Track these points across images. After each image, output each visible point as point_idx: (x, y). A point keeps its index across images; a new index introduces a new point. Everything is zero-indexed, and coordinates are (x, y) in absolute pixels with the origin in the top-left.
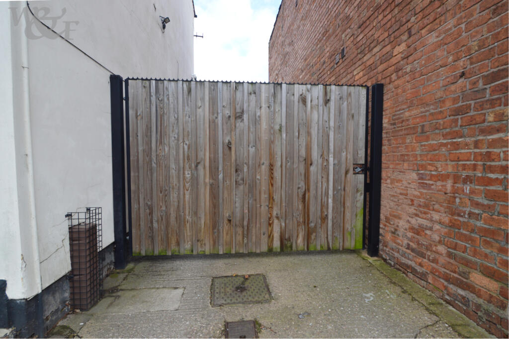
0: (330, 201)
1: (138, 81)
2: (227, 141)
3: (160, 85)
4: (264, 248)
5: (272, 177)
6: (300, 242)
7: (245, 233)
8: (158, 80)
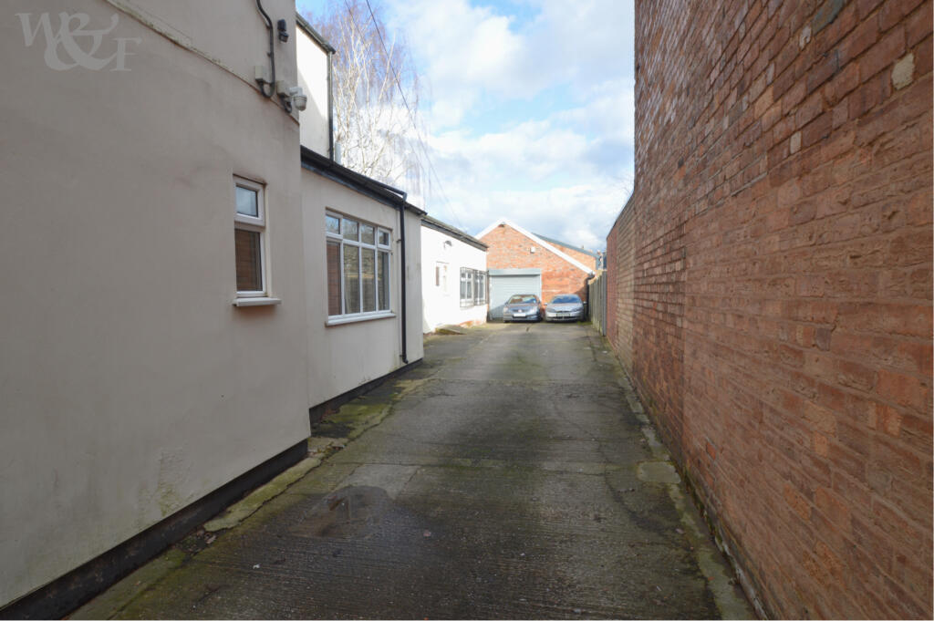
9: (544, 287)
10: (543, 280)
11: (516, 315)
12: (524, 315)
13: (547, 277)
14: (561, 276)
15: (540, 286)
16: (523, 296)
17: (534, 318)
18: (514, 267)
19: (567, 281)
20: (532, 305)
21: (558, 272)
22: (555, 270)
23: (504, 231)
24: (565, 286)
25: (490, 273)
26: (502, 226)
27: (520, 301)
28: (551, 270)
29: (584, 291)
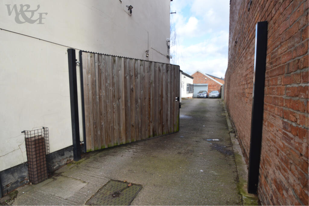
0: (169, 112)
1: (88, 53)
2: (131, 88)
3: (100, 57)
4: (147, 136)
5: (150, 104)
6: (159, 131)
7: (140, 131)
8: (100, 54)
9: (209, 89)
10: (208, 87)
11: (200, 96)
12: (203, 96)
13: (209, 86)
14: (214, 86)
15: (208, 88)
16: (203, 91)
17: (205, 97)
18: (200, 83)
19: (215, 87)
20: (205, 93)
21: (213, 85)
22: (212, 84)
23: (198, 74)
24: (215, 89)
25: (194, 85)
26: (198, 72)
27: (202, 92)
28: (211, 84)
29: (220, 90)
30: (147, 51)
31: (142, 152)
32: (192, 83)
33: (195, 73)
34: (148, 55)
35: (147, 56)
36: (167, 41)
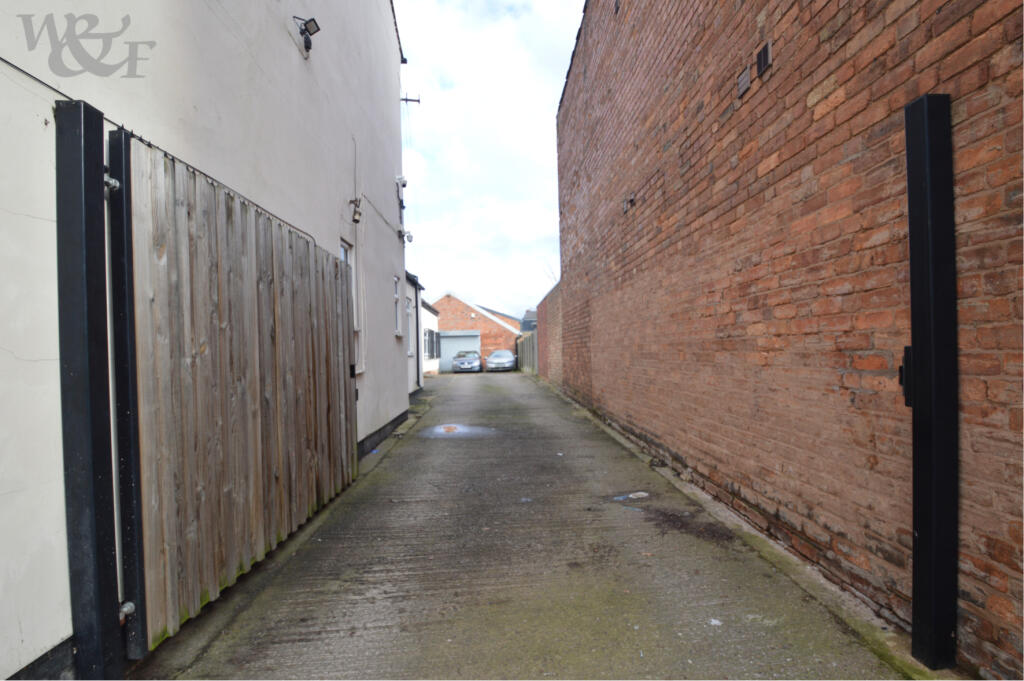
1: (157, 150)
3: (191, 183)
9: (483, 345)
10: (482, 340)
11: (463, 367)
12: (469, 366)
13: (484, 337)
14: (496, 336)
15: (479, 344)
16: (468, 352)
17: (477, 369)
18: (457, 329)
19: (501, 340)
20: (476, 359)
21: (492, 333)
22: (490, 332)
23: (449, 301)
24: (499, 344)
25: (442, 335)
26: (448, 296)
27: (464, 356)
28: (487, 332)
29: (514, 348)
30: (355, 202)
31: (426, 589)
32: (436, 329)
33: (441, 300)
34: (360, 214)
35: (357, 217)
36: (397, 184)
